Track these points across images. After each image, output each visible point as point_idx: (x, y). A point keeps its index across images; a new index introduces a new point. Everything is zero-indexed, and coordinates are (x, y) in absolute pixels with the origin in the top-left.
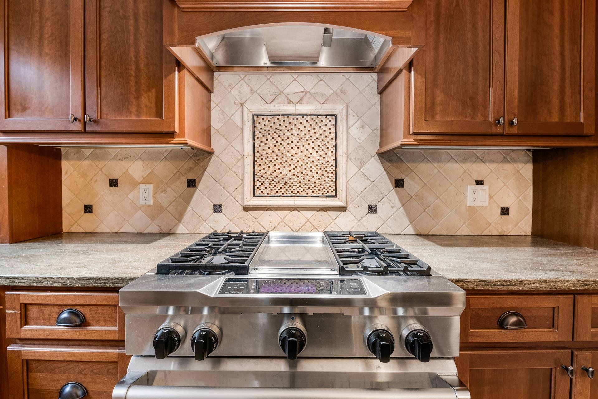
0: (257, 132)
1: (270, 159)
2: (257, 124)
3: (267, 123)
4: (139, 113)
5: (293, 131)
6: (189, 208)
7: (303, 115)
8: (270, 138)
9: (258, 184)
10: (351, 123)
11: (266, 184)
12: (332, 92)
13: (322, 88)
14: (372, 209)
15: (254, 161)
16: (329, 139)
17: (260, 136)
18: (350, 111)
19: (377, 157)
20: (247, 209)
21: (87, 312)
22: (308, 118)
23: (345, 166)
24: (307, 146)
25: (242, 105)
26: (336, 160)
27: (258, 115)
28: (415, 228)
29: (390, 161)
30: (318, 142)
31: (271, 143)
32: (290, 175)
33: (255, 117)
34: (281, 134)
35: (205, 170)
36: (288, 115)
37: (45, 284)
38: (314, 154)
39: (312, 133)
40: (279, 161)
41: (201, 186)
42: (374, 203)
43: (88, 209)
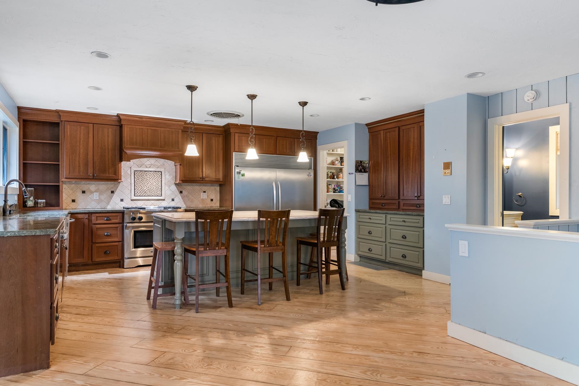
0: (135, 176)
1: (140, 184)
2: (136, 174)
3: (139, 173)
4: (109, 174)
5: (148, 176)
6: (112, 200)
7: (151, 171)
8: (140, 178)
9: (136, 192)
10: (166, 174)
11: (139, 192)
12: (160, 164)
13: (157, 163)
14: (173, 200)
15: (135, 185)
16: (159, 179)
17: (137, 177)
18: (166, 170)
19: (174, 184)
20: (132, 200)
21: (111, 218)
22: (153, 172)
23: (164, 187)
24: (152, 181)
25: (131, 168)
26: (161, 185)
27: (136, 171)
28: (186, 205)
29: (178, 185)
30: (156, 180)
31: (140, 180)
32: (147, 189)
33: (135, 171)
34: (144, 177)
35: (118, 188)
36: (146, 171)
37: (104, 211)
38: (155, 183)
39: (154, 177)
40: (143, 185)
41: (116, 193)
42: (173, 198)
43: (73, 201)
